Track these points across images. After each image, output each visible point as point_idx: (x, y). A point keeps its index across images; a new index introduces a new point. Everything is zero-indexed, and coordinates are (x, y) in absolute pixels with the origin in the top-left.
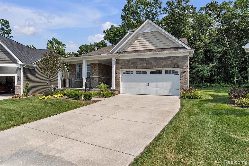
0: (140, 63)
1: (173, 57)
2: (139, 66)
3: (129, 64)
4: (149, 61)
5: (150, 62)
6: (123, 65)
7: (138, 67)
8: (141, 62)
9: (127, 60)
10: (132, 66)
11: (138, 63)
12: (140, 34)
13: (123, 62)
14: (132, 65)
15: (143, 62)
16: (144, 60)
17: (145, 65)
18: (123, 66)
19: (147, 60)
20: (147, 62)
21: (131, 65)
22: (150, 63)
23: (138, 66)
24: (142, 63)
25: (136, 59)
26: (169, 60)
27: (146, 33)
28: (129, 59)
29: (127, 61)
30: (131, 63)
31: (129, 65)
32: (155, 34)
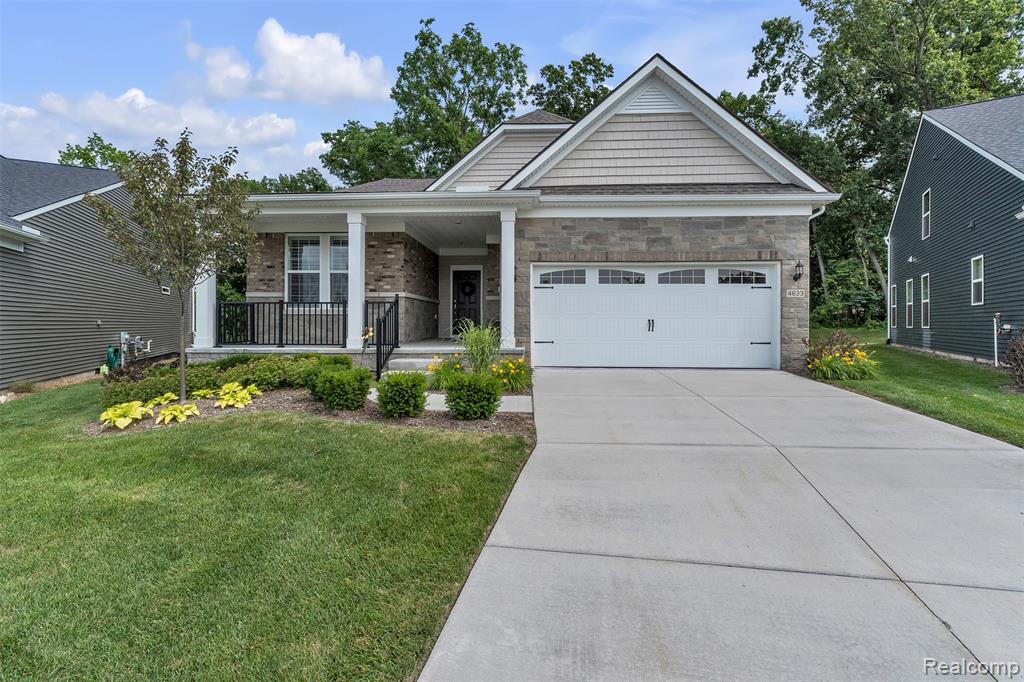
0: (622, 239)
1: (753, 217)
2: (618, 249)
3: (574, 240)
4: (658, 230)
5: (664, 235)
6: (545, 246)
7: (612, 253)
8: (624, 233)
9: (565, 223)
10: (587, 248)
11: (612, 239)
12: (621, 119)
13: (546, 233)
14: (585, 243)
15: (634, 233)
16: (637, 228)
17: (643, 246)
18: (547, 249)
19: (650, 225)
20: (653, 237)
21: (583, 247)
22: (663, 238)
23: (611, 249)
24: (630, 239)
25: (605, 219)
26: (740, 232)
27: (643, 119)
28: (574, 220)
29: (564, 228)
30: (581, 238)
31: (573, 243)
32: (681, 126)
